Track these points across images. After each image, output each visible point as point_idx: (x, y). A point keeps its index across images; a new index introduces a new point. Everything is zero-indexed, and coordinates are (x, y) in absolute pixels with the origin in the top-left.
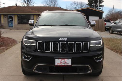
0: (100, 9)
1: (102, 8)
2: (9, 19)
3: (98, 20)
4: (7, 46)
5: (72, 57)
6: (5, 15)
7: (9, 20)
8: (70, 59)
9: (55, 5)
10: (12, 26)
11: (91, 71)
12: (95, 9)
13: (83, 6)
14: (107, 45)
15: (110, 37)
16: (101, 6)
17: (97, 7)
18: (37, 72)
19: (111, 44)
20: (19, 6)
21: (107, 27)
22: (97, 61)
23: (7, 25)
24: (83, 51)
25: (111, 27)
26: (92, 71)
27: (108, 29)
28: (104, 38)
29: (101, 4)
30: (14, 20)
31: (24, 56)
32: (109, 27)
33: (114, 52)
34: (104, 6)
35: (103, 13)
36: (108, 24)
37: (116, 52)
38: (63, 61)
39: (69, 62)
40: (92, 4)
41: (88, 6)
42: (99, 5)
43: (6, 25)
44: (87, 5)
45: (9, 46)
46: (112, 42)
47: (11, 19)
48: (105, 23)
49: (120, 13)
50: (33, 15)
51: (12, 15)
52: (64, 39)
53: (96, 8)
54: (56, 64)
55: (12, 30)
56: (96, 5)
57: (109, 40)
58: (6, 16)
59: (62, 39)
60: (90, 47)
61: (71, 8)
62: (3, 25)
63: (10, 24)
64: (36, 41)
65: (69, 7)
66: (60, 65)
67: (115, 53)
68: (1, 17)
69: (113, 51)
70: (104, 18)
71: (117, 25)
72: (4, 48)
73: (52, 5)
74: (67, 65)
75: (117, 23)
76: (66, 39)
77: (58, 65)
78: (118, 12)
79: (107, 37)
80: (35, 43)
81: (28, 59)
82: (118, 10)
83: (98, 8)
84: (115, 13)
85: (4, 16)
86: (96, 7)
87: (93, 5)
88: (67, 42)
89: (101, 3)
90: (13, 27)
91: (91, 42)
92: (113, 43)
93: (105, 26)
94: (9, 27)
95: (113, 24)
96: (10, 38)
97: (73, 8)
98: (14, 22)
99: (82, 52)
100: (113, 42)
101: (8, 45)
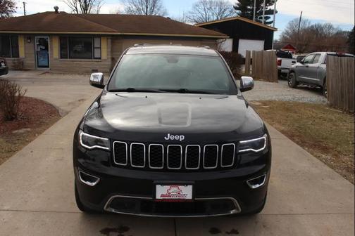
0: (268, 21)
1: (272, 16)
2: (39, 48)
3: (262, 52)
4: (34, 125)
5: (196, 181)
6: (29, 37)
7: (39, 50)
8: (190, 184)
9: (154, 6)
10: (47, 65)
11: (238, 209)
12: (253, 22)
13: (225, 10)
14: (280, 122)
15: (290, 97)
16: (271, 12)
17: (261, 13)
18: (113, 211)
19: (292, 119)
20: (64, 13)
21: (282, 71)
22: (254, 187)
23: (34, 62)
24: (222, 166)
25: (292, 71)
26: (240, 210)
27: (285, 74)
28: (275, 101)
29: (269, 8)
30: (52, 50)
31: (82, 175)
32: (287, 71)
33: (298, 143)
34: (276, 12)
35: (275, 32)
36: (286, 63)
37: (302, 144)
38: (174, 190)
39: (187, 192)
40: (249, 7)
41: (238, 11)
42: (264, 10)
43: (30, 61)
44: (236, 8)
45: (40, 125)
46: (292, 114)
47: (44, 48)
48: (279, 59)
49: (317, 29)
50: (100, 36)
51: (45, 37)
52: (176, 137)
53: (256, 17)
54: (158, 196)
55: (47, 74)
56: (257, 10)
57: (286, 107)
58: (30, 39)
59: (172, 138)
60: (237, 154)
61: (195, 15)
62: (23, 62)
63: (42, 59)
64: (110, 139)
65: (190, 12)
66: (166, 198)
67: (299, 146)
68: (18, 40)
69: (293, 140)
70: (276, 41)
71: (307, 67)
72: (29, 129)
73: (147, 8)
74: (184, 199)
75: (307, 62)
76: (182, 138)
77: (162, 198)
78: (312, 26)
79: (283, 97)
80: (109, 145)
81: (92, 182)
82: (313, 23)
83: (261, 18)
84: (304, 29)
85: (25, 38)
86: (256, 13)
87: (249, 10)
88: (184, 143)
89: (271, 4)
90: (48, 67)
91: (241, 142)
92: (295, 115)
93: (279, 67)
94: (39, 67)
95: (298, 64)
96: (42, 102)
97: (200, 15)
98: (52, 54)
99: (219, 169)
100: (296, 112)
101: (38, 122)
